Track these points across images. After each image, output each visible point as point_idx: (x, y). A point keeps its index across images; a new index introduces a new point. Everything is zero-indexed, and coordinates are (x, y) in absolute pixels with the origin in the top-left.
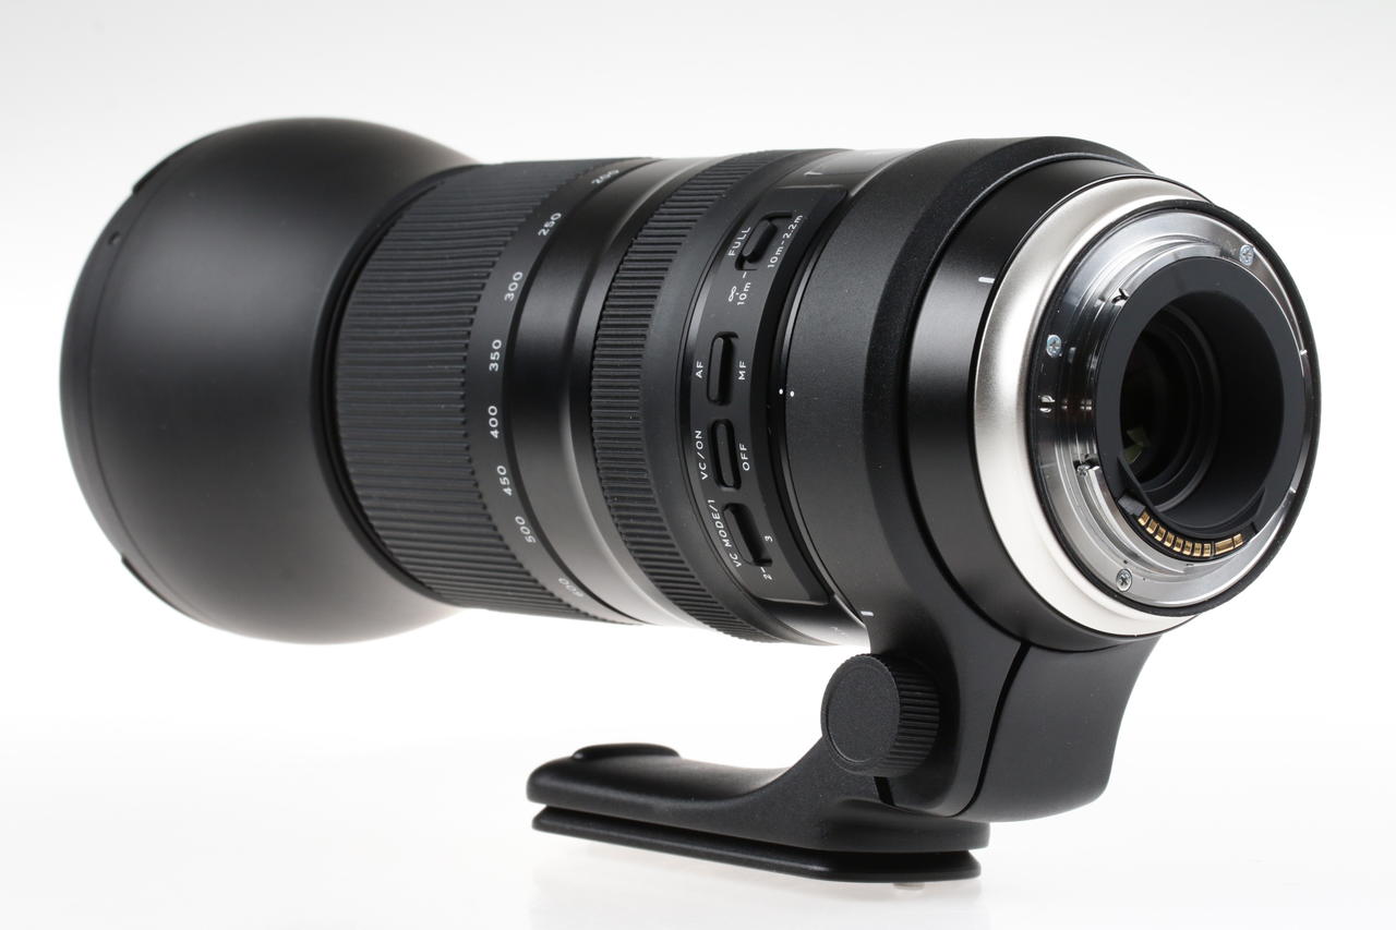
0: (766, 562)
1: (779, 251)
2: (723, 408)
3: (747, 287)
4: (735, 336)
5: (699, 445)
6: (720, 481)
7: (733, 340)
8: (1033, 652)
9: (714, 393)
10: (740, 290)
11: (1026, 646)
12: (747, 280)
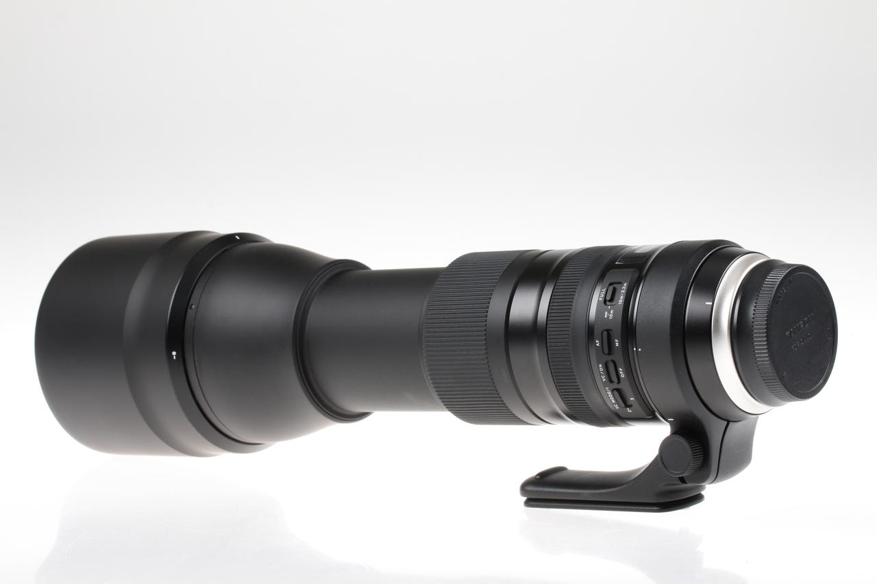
0: (630, 406)
1: (622, 297)
2: (609, 356)
3: (612, 312)
4: (611, 330)
5: (601, 370)
6: (611, 381)
7: (611, 332)
8: (731, 423)
9: (606, 351)
10: (609, 313)
11: (729, 422)
12: (611, 309)
